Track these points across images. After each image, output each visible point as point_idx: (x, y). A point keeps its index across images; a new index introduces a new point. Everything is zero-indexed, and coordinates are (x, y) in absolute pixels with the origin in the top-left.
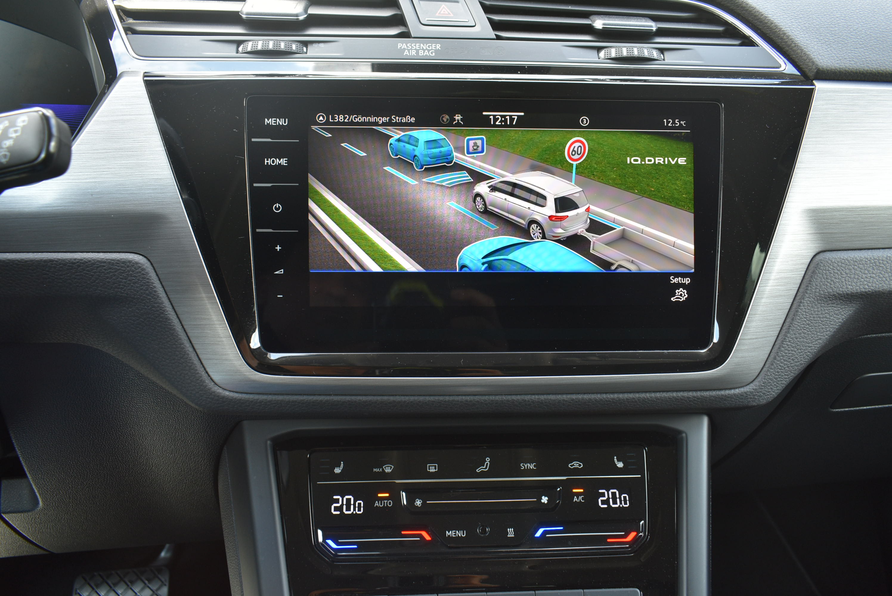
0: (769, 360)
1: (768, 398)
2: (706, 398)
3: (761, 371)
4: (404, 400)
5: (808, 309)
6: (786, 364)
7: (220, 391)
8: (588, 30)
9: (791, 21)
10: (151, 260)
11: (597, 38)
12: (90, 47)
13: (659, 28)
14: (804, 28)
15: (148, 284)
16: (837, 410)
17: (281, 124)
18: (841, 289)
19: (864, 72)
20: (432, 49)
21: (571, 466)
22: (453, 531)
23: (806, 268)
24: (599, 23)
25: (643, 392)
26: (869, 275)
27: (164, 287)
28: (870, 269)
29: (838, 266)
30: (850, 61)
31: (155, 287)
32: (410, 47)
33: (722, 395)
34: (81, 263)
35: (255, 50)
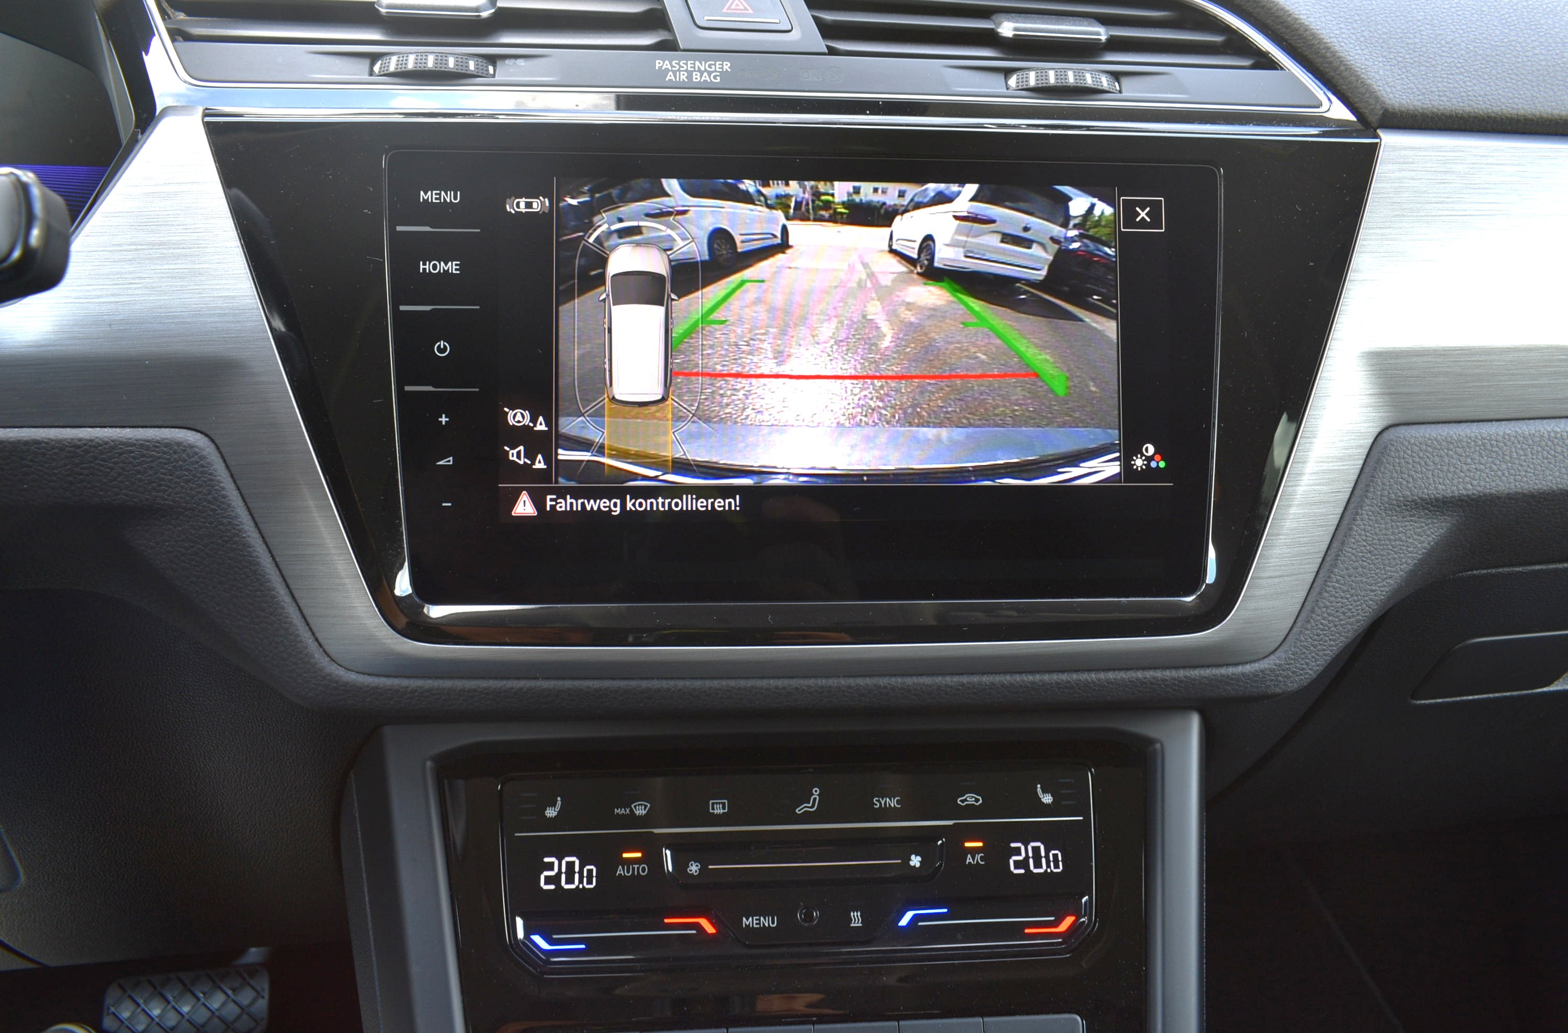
0: (1303, 615)
1: (1302, 680)
2: (1195, 680)
3: (1288, 634)
4: (666, 686)
5: (1370, 526)
6: (1333, 622)
7: (341, 672)
8: (990, 39)
9: (1340, 26)
10: (217, 442)
11: (1005, 54)
12: (108, 64)
13: (1111, 36)
14: (1362, 39)
15: (211, 483)
16: (1423, 702)
17: (448, 200)
18: (1426, 491)
19: (1465, 115)
20: (715, 71)
21: (963, 801)
22: (755, 918)
23: (1366, 453)
24: (1007, 29)
25: (1084, 671)
26: (1474, 466)
27: (241, 488)
28: (1476, 456)
29: (1421, 450)
30: (1439, 96)
31: (223, 488)
32: (678, 67)
33: (1222, 676)
34: (90, 446)
35: (403, 69)
